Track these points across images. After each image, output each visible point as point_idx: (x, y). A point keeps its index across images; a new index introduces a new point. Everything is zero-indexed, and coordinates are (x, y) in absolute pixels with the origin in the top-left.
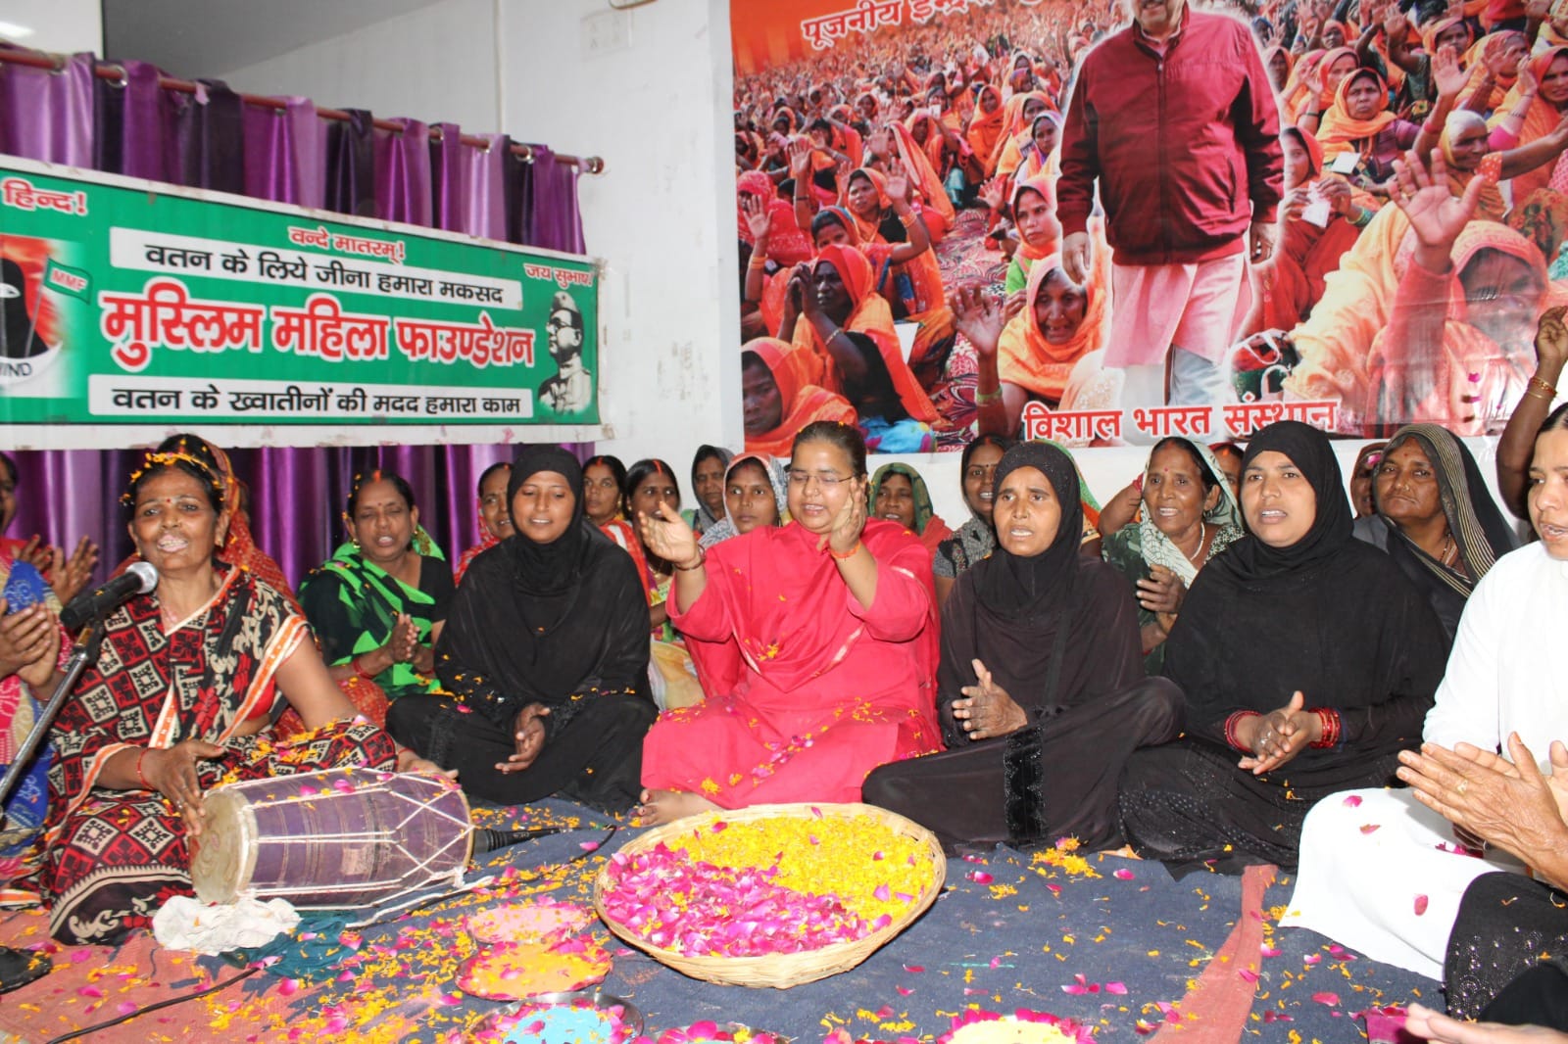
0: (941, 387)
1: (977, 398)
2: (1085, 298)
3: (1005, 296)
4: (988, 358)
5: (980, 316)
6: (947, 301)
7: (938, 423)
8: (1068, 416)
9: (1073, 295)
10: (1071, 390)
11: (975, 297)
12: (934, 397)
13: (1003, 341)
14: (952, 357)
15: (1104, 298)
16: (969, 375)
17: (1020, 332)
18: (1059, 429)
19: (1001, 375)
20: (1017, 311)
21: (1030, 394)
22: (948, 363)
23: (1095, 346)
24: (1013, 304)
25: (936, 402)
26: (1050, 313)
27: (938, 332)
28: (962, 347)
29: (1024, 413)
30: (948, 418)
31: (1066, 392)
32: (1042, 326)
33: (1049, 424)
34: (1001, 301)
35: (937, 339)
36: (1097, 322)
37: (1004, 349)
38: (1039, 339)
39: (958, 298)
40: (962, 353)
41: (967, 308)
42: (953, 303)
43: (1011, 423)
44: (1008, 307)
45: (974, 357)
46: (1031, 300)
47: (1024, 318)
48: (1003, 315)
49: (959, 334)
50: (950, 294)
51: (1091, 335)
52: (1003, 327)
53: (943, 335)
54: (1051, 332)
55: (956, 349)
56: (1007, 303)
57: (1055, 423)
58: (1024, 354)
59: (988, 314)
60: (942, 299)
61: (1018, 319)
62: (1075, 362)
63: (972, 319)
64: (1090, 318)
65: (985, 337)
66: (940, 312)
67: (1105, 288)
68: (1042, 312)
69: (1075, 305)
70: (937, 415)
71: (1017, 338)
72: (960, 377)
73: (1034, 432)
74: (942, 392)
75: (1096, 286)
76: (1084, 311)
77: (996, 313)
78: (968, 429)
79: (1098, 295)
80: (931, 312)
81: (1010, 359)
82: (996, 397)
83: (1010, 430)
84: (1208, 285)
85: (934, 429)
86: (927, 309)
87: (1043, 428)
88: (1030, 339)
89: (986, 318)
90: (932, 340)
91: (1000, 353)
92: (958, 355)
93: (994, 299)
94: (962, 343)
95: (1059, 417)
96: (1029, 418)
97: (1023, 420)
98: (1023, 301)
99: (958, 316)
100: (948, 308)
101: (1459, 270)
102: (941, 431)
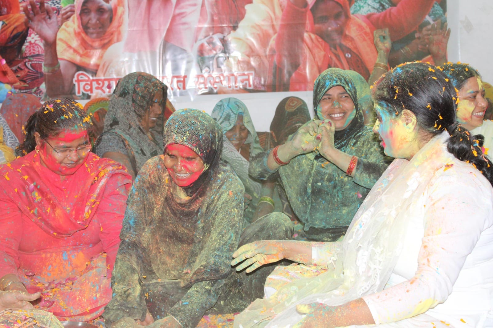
0: (19, 62)
1: (44, 69)
2: (112, 13)
3: (61, 8)
4: (51, 45)
5: (44, 19)
6: (21, 9)
7: (18, 84)
8: (103, 81)
9: (103, 9)
10: (104, 65)
11: (40, 7)
12: (14, 68)
13: (60, 35)
14: (27, 44)
15: (123, 12)
16: (38, 55)
17: (71, 30)
18: (97, 88)
19: (59, 55)
20: (68, 18)
21: (79, 67)
22: (24, 47)
23: (118, 40)
24: (66, 13)
25: (15, 72)
26: (90, 19)
27: (15, 28)
28: (33, 38)
29: (75, 78)
30: (25, 82)
31: (101, 67)
32: (85, 27)
33: (91, 85)
34: (58, 11)
35: (15, 32)
36: (120, 26)
37: (61, 40)
38: (83, 35)
39: (29, 7)
40: (33, 41)
41: (35, 14)
42: (26, 10)
43: (67, 84)
44: (63, 15)
45: (41, 44)
46: (78, 12)
47: (73, 21)
48: (59, 19)
49: (30, 31)
50: (24, 4)
51: (116, 34)
52: (59, 27)
53: (20, 30)
54: (91, 30)
55: (29, 39)
56: (62, 12)
57: (95, 85)
58: (75, 43)
59: (50, 18)
60: (18, 7)
61: (69, 22)
62: (106, 49)
63: (39, 21)
64: (115, 23)
65: (48, 32)
66: (17, 15)
67: (123, 6)
68: (85, 19)
69: (106, 16)
70: (17, 79)
71: (69, 33)
72: (33, 56)
73: (82, 90)
74: (20, 65)
75: (118, 5)
76: (111, 20)
77: (55, 18)
78: (38, 88)
79: (120, 10)
80: (11, 15)
81: (64, 46)
82: (56, 69)
83: (66, 89)
84: (183, 8)
85: (15, 88)
86: (8, 13)
87: (88, 87)
88: (77, 34)
89: (49, 21)
90: (12, 33)
91: (58, 42)
92: (30, 42)
93: (54, 9)
94: (33, 35)
95: (97, 81)
96: (79, 81)
97: (74, 82)
98: (73, 11)
99: (29, 19)
100: (23, 14)
101: (310, 7)
102: (20, 89)
